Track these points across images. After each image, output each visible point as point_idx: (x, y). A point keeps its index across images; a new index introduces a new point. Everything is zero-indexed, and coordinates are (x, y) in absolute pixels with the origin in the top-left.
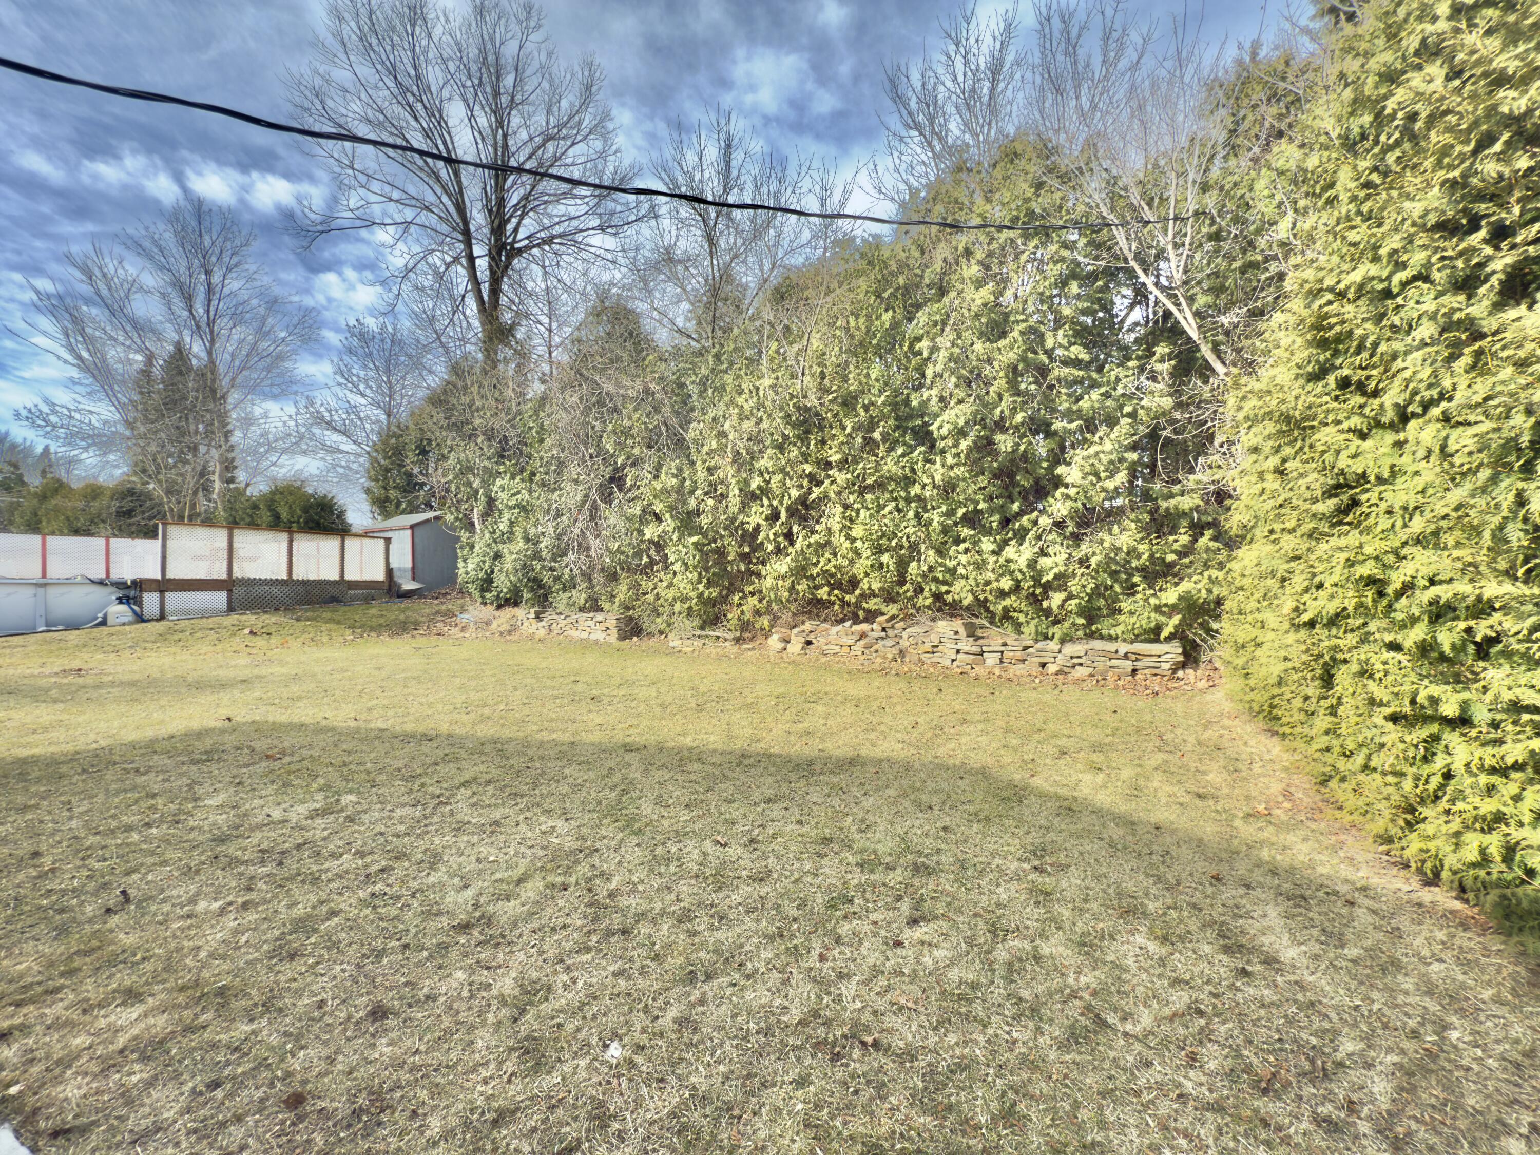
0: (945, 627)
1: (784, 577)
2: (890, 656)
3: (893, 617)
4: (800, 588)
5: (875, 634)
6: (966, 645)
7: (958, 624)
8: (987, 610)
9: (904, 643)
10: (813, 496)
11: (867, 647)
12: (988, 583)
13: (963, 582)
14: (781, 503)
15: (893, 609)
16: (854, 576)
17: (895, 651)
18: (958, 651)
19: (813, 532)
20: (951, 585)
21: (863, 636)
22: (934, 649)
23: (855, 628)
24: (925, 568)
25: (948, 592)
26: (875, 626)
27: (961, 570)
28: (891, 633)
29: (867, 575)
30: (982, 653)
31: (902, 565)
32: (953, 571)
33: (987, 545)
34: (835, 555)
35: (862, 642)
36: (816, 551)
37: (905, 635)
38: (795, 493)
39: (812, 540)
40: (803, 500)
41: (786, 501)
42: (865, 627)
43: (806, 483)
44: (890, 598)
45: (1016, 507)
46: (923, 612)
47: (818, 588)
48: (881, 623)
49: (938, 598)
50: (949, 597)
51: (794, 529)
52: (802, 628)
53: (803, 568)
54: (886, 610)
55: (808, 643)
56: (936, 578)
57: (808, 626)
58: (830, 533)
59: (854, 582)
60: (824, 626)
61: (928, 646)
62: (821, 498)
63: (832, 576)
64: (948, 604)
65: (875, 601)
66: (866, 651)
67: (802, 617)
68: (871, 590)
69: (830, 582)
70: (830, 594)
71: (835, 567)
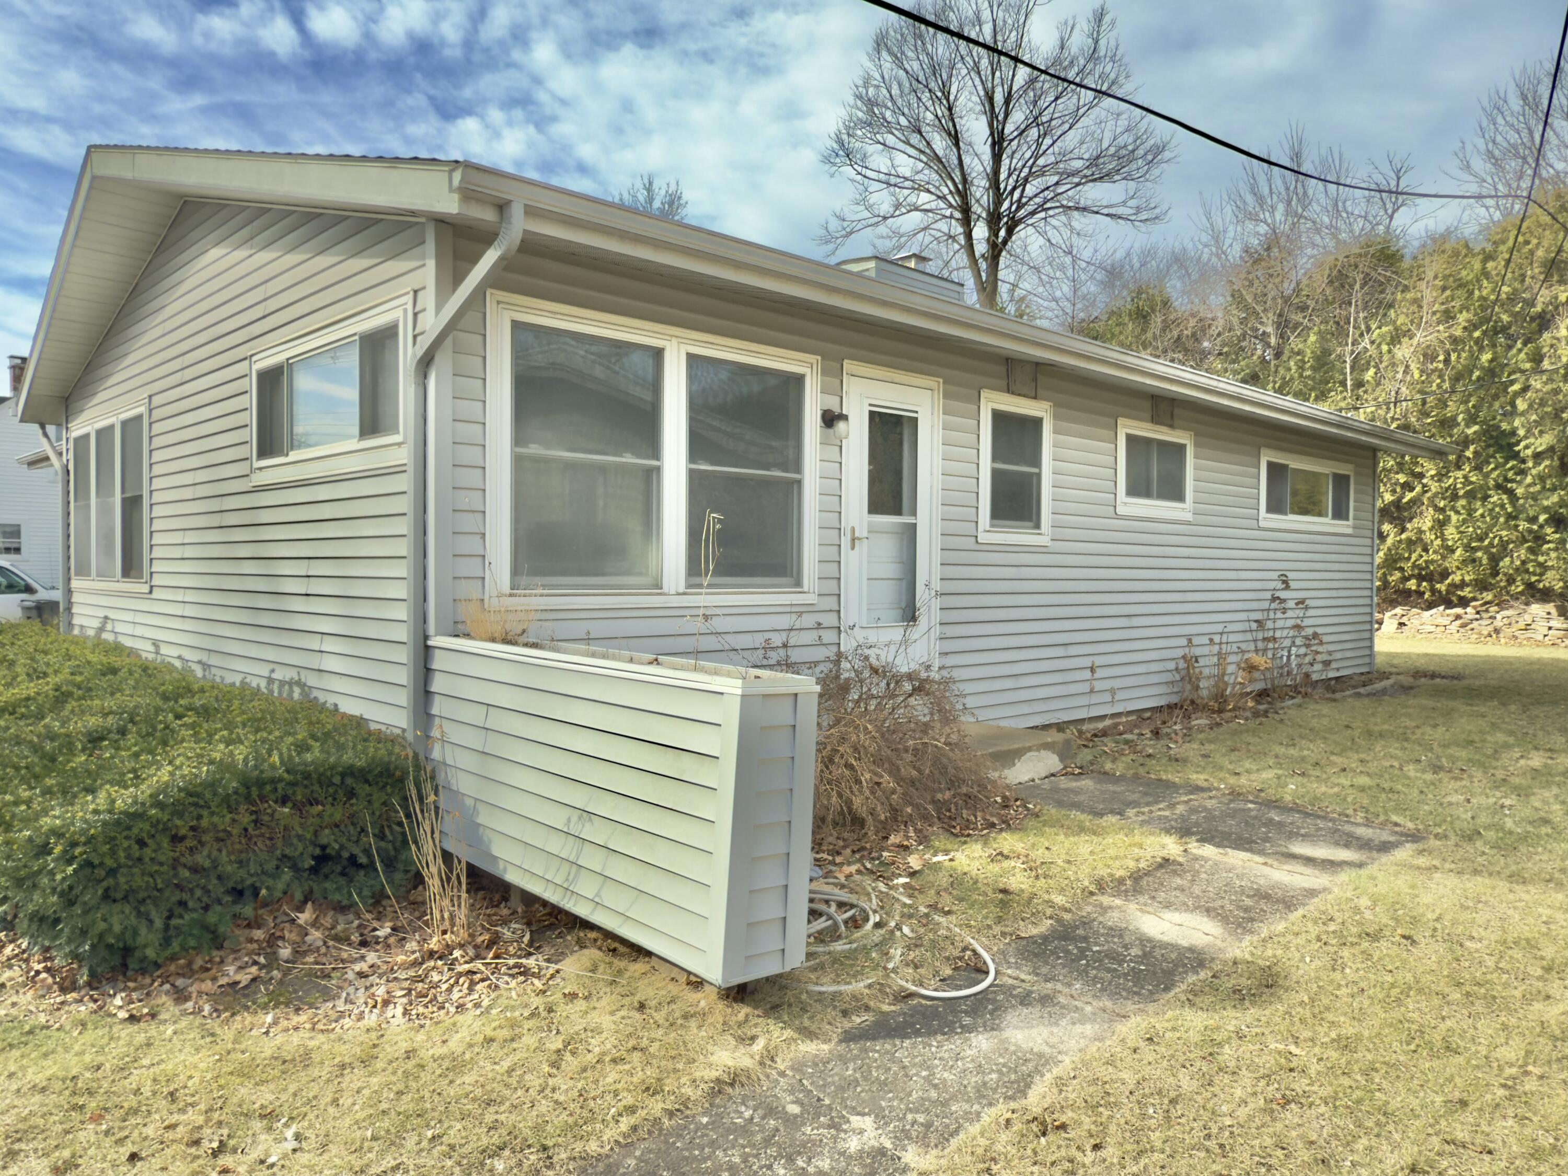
0: (1537, 609)
2: (1485, 632)
3: (1486, 604)
4: (1393, 578)
5: (1469, 617)
6: (1557, 623)
7: (1551, 607)
9: (1498, 623)
10: (1405, 500)
11: (1463, 626)
13: (1554, 572)
15: (1488, 596)
16: (1446, 569)
17: (1490, 628)
18: (1550, 628)
19: (1403, 530)
20: (1541, 575)
21: (1458, 617)
22: (1527, 627)
23: (1448, 611)
24: (1518, 563)
25: (1539, 581)
26: (1469, 610)
27: (1550, 563)
28: (1485, 615)
29: (1458, 568)
31: (1495, 560)
32: (1543, 565)
34: (1426, 551)
35: (1458, 622)
36: (1409, 546)
37: (1499, 616)
38: (1388, 497)
39: (1403, 536)
40: (1397, 504)
42: (1459, 611)
43: (1398, 489)
44: (1482, 585)
46: (1515, 597)
47: (1408, 579)
48: (1474, 607)
49: (1530, 586)
50: (1541, 586)
51: (1386, 527)
52: (1394, 612)
53: (1395, 561)
54: (1479, 597)
55: (1402, 624)
56: (1527, 571)
57: (1399, 610)
58: (1420, 531)
59: (1445, 574)
60: (1415, 610)
61: (1522, 625)
62: (1413, 501)
63: (1423, 569)
64: (1539, 590)
65: (1468, 589)
66: (1462, 630)
67: (1393, 603)
68: (1463, 581)
69: (1420, 574)
70: (1419, 585)
71: (1426, 562)
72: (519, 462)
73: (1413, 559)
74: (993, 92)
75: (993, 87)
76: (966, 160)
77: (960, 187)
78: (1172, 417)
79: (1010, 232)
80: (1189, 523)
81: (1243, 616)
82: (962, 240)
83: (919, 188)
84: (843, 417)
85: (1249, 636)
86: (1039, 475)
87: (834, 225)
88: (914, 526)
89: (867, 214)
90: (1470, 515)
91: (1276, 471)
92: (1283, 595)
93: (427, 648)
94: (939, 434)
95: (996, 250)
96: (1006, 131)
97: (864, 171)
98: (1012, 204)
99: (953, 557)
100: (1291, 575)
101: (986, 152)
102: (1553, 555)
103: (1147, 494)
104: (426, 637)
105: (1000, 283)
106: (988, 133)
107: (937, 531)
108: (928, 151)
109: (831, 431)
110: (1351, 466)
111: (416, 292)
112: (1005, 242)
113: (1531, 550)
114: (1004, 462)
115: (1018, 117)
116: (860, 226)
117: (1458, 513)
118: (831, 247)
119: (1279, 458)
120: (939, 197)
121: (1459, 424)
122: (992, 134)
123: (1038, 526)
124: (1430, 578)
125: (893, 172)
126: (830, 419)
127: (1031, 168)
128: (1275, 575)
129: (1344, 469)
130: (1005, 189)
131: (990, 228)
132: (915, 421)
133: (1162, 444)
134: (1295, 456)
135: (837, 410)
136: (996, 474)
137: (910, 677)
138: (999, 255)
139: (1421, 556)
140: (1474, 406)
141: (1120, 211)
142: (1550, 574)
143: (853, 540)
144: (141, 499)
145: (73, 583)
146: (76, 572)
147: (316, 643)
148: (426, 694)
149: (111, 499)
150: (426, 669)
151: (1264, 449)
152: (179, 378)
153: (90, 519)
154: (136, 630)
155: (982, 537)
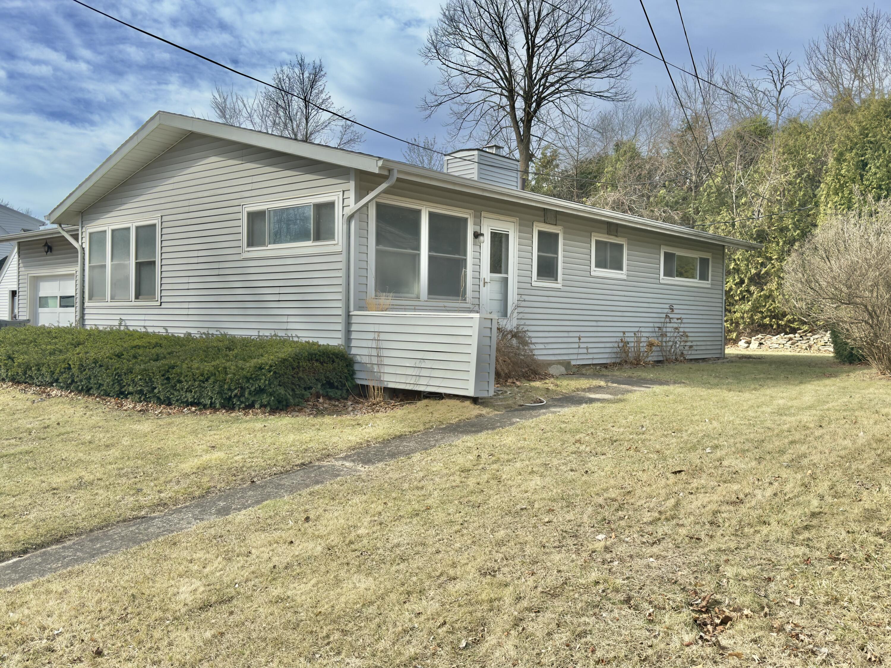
1: (747, 312)
2: (804, 347)
3: (805, 332)
4: (756, 317)
5: (797, 339)
9: (811, 342)
10: (762, 272)
11: (792, 344)
14: (746, 276)
15: (806, 327)
16: (785, 312)
17: (807, 345)
19: (763, 290)
21: (790, 339)
22: (826, 344)
23: (786, 336)
26: (797, 335)
28: (805, 338)
34: (774, 301)
35: (790, 342)
36: (765, 299)
37: (812, 339)
38: (753, 271)
39: (762, 293)
40: (758, 274)
41: (749, 275)
42: (791, 336)
43: (759, 266)
47: (765, 318)
48: (799, 334)
51: (752, 288)
52: (757, 337)
53: (758, 308)
54: (802, 328)
55: (761, 344)
57: (760, 336)
58: (771, 291)
59: (784, 315)
60: (769, 336)
61: (823, 343)
62: (766, 273)
63: (772, 312)
65: (796, 323)
66: (793, 346)
67: (757, 332)
68: (793, 318)
69: (771, 315)
70: (771, 321)
71: (774, 308)
72: (378, 252)
73: (767, 306)
74: (529, 16)
75: (528, 13)
76: (511, 58)
77: (507, 74)
78: (617, 232)
79: (538, 106)
80: (625, 280)
81: (651, 325)
82: (508, 109)
83: (480, 74)
84: (482, 235)
85: (654, 335)
86: (557, 258)
87: (431, 99)
88: (507, 279)
89: (449, 92)
91: (668, 257)
92: (671, 316)
93: (349, 315)
94: (517, 240)
95: (529, 117)
96: (536, 42)
97: (447, 63)
98: (540, 87)
99: (522, 291)
100: (675, 307)
101: (523, 53)
103: (605, 267)
104: (349, 312)
105: (531, 137)
106: (525, 41)
107: (516, 280)
108: (487, 51)
109: (477, 240)
110: (710, 254)
111: (343, 191)
112: (535, 111)
114: (543, 252)
115: (543, 32)
116: (446, 99)
118: (428, 112)
119: (670, 250)
120: (493, 81)
121: (790, 230)
122: (527, 43)
123: (557, 280)
124: (776, 317)
125: (466, 63)
126: (477, 235)
127: (551, 66)
128: (667, 306)
129: (705, 255)
130: (535, 78)
131: (526, 103)
132: (507, 236)
133: (611, 244)
134: (679, 249)
135: (479, 232)
136: (539, 257)
137: (511, 331)
138: (532, 119)
139: (772, 305)
140: (797, 220)
141: (606, 94)
143: (484, 283)
144: (154, 263)
145: (86, 304)
146: (90, 299)
147: (285, 319)
148: (348, 332)
149: (126, 262)
150: (348, 323)
151: (662, 246)
152: (186, 209)
153: (105, 272)
154: (147, 323)
155: (534, 284)
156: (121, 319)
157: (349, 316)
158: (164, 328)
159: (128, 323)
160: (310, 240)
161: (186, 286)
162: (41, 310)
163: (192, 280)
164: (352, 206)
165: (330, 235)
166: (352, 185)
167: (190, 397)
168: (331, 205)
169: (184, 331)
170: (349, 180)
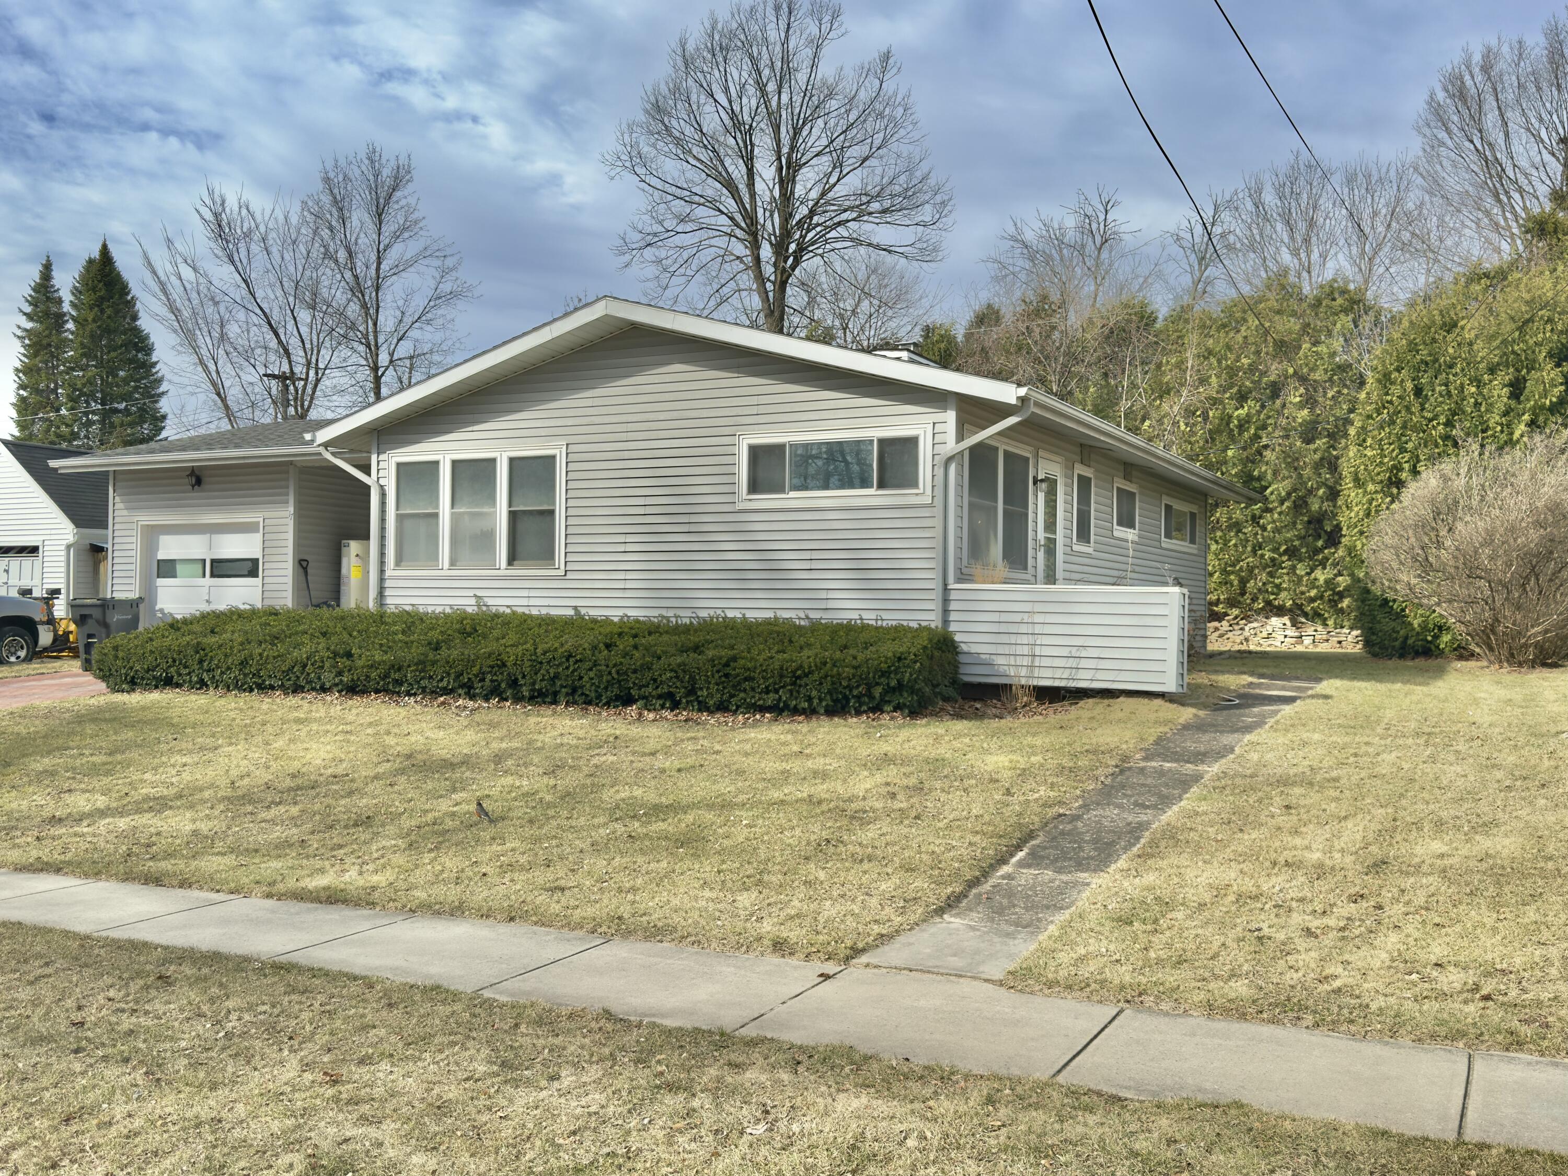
0: (1275, 621)
2: (1238, 640)
3: (1236, 618)
5: (1225, 628)
6: (1291, 632)
7: (1286, 620)
8: (1302, 611)
9: (1246, 634)
12: (1303, 593)
13: (1286, 593)
15: (1235, 612)
17: (1242, 637)
18: (1286, 636)
20: (1277, 594)
22: (1269, 636)
24: (1260, 584)
25: (1275, 599)
26: (1224, 623)
27: (1284, 586)
28: (1236, 627)
30: (1301, 637)
31: (1243, 582)
32: (1278, 587)
33: (1301, 570)
37: (1247, 628)
42: (1217, 624)
44: (1232, 603)
45: (1320, 543)
46: (1259, 612)
48: (1229, 621)
49: (1268, 603)
50: (1276, 603)
54: (1231, 612)
56: (1267, 591)
61: (1265, 634)
64: (1275, 607)
68: (1218, 599)
78: (1131, 476)
79: (798, 260)
80: (1136, 540)
82: (750, 261)
87: (631, 236)
90: (1225, 545)
91: (1168, 508)
95: (783, 276)
99: (1066, 558)
101: (772, 175)
102: (1286, 578)
103: (1123, 525)
104: (947, 585)
106: (774, 157)
111: (935, 423)
112: (792, 269)
113: (1271, 574)
116: (654, 239)
117: (1217, 542)
118: (627, 258)
122: (779, 158)
123: (1089, 542)
129: (1194, 509)
131: (777, 254)
133: (1127, 492)
138: (786, 280)
142: (1283, 595)
143: (1040, 546)
144: (552, 513)
145: (388, 573)
146: (399, 562)
147: (823, 595)
148: (946, 611)
149: (486, 510)
150: (946, 601)
151: (1164, 497)
152: (623, 436)
153: (437, 524)
154: (532, 602)
155: (1075, 548)
156: (475, 596)
157: (946, 589)
158: (575, 608)
159: (490, 602)
160: (872, 487)
161: (622, 548)
162: (161, 582)
163: (630, 538)
164: (951, 445)
165: (911, 481)
166: (951, 416)
167: (770, 699)
168: (912, 442)
169: (620, 612)
170: (945, 409)
